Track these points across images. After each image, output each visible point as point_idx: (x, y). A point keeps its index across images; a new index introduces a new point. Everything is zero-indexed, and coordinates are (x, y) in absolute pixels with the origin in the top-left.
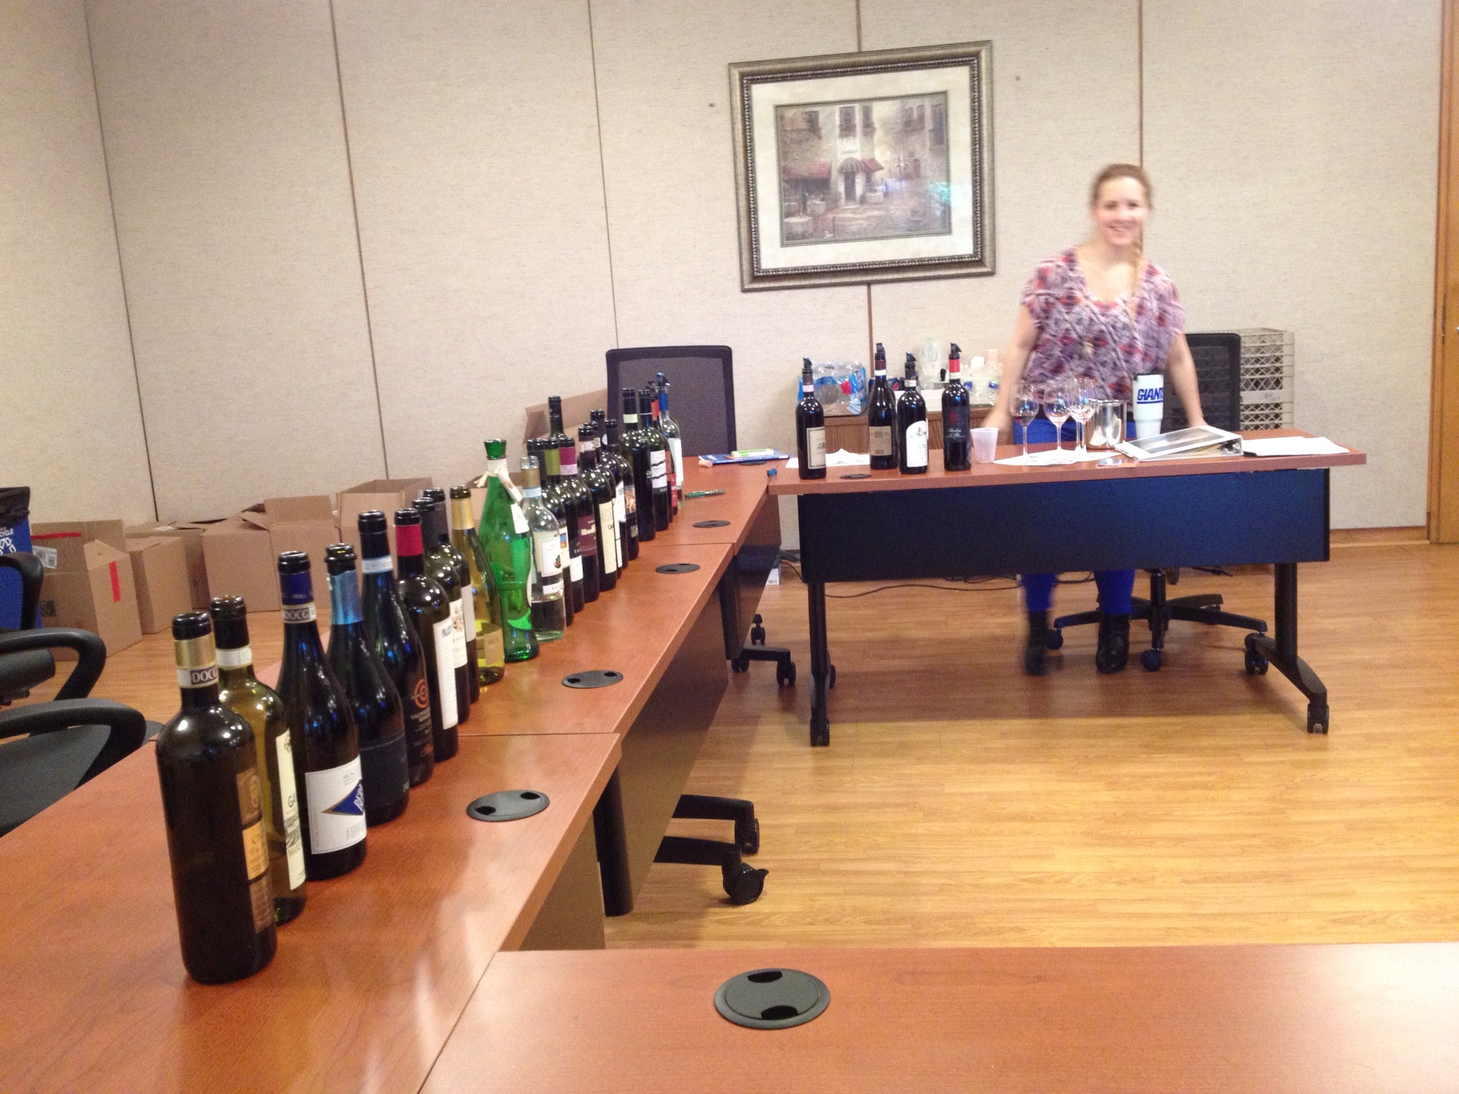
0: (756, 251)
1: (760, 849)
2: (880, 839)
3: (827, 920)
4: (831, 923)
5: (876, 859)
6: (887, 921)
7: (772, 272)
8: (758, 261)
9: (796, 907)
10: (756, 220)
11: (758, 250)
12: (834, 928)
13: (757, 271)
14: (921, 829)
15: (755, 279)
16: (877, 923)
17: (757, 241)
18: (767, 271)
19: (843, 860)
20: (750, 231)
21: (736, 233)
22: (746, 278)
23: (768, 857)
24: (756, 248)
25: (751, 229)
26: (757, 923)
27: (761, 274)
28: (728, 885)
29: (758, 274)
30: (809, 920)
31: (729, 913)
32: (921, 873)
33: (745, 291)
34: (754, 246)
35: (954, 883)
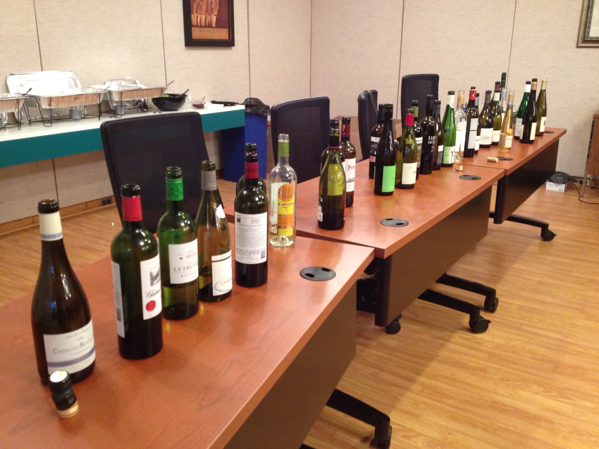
0: (588, 28)
1: (496, 312)
2: (557, 322)
3: (513, 352)
4: (515, 354)
5: (552, 331)
6: (543, 361)
7: (595, 38)
8: (588, 32)
9: (501, 342)
10: (591, 12)
11: (589, 27)
12: (516, 356)
13: (586, 38)
14: (581, 323)
15: (584, 41)
16: (537, 360)
17: (590, 23)
18: (592, 38)
19: (533, 327)
20: (587, 17)
21: (580, 18)
22: (580, 41)
23: (498, 316)
24: (589, 26)
25: (588, 17)
26: (479, 343)
27: (589, 39)
28: (471, 323)
29: (587, 39)
30: (505, 349)
31: (468, 335)
32: (571, 343)
33: (578, 47)
34: (588, 25)
35: (586, 352)
